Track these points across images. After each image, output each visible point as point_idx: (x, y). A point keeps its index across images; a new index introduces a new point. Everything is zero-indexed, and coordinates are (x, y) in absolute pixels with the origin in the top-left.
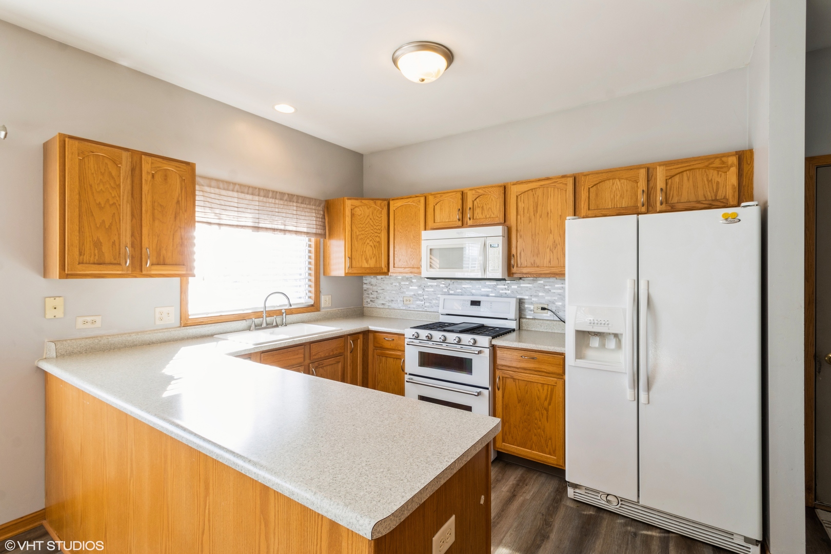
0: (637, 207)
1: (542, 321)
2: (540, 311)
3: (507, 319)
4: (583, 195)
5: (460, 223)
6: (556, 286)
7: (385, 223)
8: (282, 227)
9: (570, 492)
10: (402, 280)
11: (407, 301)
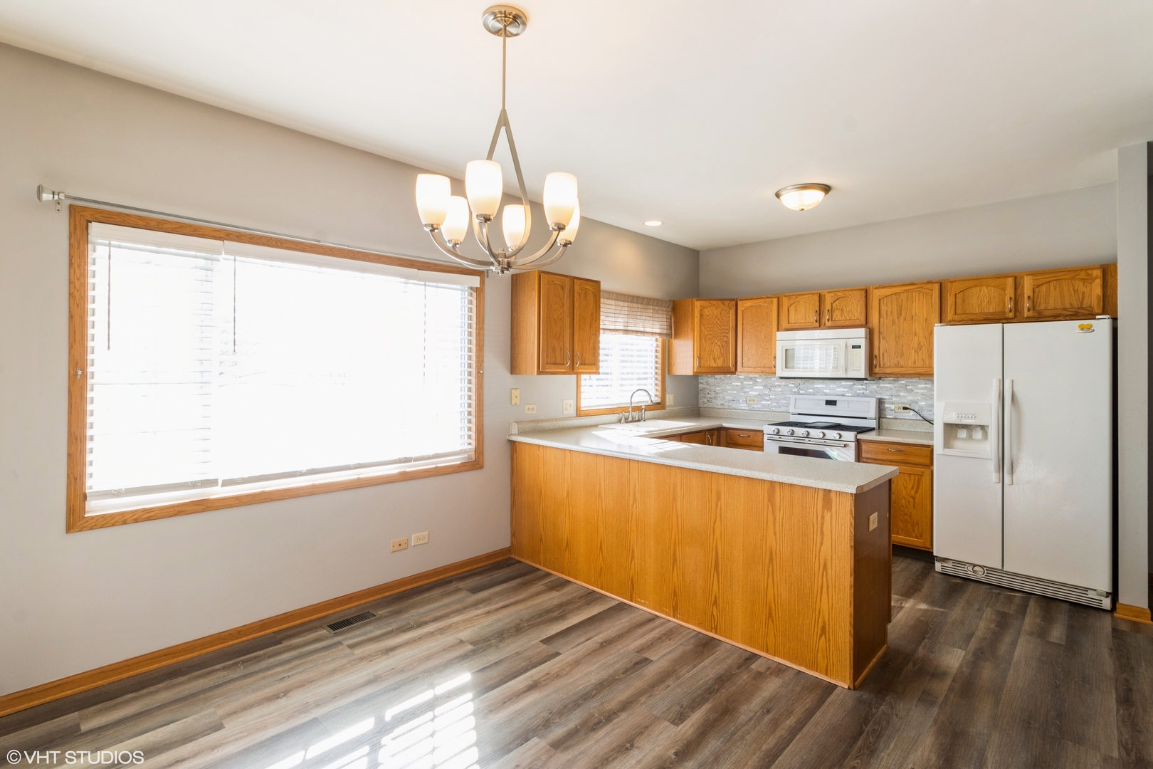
0: (1004, 313)
1: (904, 421)
2: (901, 410)
3: (866, 418)
4: (950, 301)
5: (817, 324)
6: (920, 386)
7: (732, 324)
8: (642, 329)
9: (938, 566)
10: (745, 379)
11: (750, 400)
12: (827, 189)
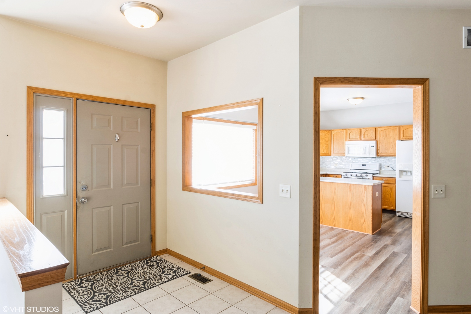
1: (388, 171)
2: (387, 167)
4: (402, 132)
5: (359, 139)
6: (393, 159)
7: (330, 138)
9: (397, 214)
10: (334, 158)
12: (363, 98)
